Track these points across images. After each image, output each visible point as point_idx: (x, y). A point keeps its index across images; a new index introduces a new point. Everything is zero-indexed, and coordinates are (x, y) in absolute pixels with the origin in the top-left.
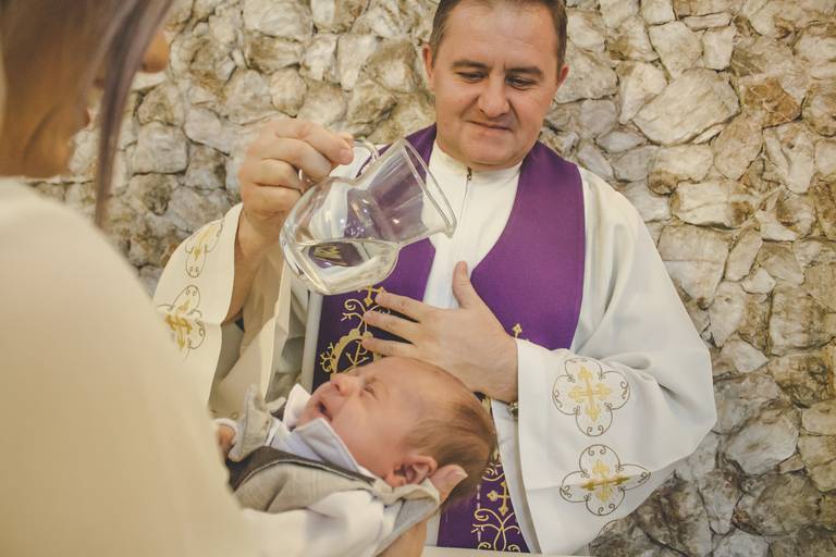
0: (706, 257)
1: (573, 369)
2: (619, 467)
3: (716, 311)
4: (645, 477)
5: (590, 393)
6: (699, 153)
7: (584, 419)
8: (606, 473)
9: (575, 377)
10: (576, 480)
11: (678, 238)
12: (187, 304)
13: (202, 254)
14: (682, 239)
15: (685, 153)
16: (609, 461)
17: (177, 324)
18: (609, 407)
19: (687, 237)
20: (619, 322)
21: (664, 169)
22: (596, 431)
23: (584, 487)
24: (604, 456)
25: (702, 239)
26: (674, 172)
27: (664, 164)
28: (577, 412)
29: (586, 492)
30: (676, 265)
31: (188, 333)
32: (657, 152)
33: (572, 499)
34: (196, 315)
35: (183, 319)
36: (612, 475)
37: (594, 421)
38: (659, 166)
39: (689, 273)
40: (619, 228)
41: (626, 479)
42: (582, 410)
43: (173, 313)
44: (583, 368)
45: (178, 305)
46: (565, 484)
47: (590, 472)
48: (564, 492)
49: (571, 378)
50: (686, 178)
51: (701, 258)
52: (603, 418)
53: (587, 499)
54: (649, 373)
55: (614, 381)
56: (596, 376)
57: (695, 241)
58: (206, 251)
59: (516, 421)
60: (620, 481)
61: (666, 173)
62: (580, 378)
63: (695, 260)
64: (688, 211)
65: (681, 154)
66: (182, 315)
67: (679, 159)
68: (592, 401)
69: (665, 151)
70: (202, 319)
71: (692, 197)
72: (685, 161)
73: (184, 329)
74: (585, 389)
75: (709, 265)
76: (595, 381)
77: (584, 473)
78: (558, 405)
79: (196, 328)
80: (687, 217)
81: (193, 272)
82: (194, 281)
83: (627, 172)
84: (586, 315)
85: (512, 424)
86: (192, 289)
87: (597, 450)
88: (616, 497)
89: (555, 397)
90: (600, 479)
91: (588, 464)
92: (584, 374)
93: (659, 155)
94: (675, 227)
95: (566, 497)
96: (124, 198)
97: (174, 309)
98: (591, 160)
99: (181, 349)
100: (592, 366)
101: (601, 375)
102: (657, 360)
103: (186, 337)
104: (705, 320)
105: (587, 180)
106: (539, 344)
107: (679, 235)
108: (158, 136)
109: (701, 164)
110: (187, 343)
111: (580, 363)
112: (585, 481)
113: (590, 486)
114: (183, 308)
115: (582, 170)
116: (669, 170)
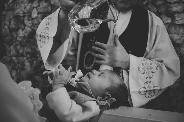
0: (180, 33)
1: (144, 62)
2: (154, 87)
3: (182, 47)
4: (160, 90)
5: (148, 68)
6: (181, 5)
7: (146, 75)
8: (150, 88)
9: (144, 64)
10: (143, 90)
11: (173, 28)
12: (45, 32)
13: (50, 19)
14: (174, 28)
15: (177, 5)
16: (151, 85)
17: (42, 37)
18: (152, 72)
19: (176, 28)
20: (156, 50)
21: (171, 10)
22: (149, 78)
23: (145, 91)
24: (150, 84)
25: (180, 28)
26: (174, 10)
27: (171, 8)
28: (144, 73)
29: (145, 92)
30: (172, 35)
31: (45, 39)
32: (169, 5)
33: (142, 94)
34: (47, 35)
35: (44, 36)
36: (152, 89)
37: (148, 75)
38: (170, 9)
39: (176, 37)
40: (158, 26)
41: (156, 90)
42: (145, 73)
43: (41, 34)
44: (146, 62)
45: (43, 32)
46: (140, 90)
47: (146, 88)
48: (140, 92)
49: (143, 65)
50: (177, 12)
51: (179, 33)
52: (151, 74)
53: (145, 94)
54: (163, 63)
55: (154, 65)
56: (149, 64)
57: (178, 29)
58: (51, 18)
59: (129, 74)
60: (154, 90)
61: (171, 11)
62: (145, 65)
63: (177, 34)
64: (177, 21)
65: (176, 5)
66: (44, 34)
67: (175, 7)
68: (148, 70)
69: (171, 5)
70: (49, 36)
71: (178, 17)
72: (177, 7)
73: (44, 38)
74: (146, 67)
75: (181, 35)
76: (149, 65)
77: (145, 88)
78: (140, 71)
79: (47, 38)
80: (176, 22)
81: (47, 24)
82: (47, 26)
83: (161, 11)
84: (148, 49)
85: (128, 75)
86: (47, 28)
87: (149, 82)
88: (153, 94)
89: (139, 69)
90: (149, 89)
91: (146, 86)
92: (146, 63)
93: (170, 6)
94: (173, 25)
95: (140, 93)
96: (37, 19)
97: (42, 33)
98: (151, 8)
99: (42, 43)
100: (149, 61)
101: (151, 64)
102: (165, 60)
103: (44, 40)
104: (179, 49)
105: (149, 13)
106: (135, 56)
107: (174, 27)
108: (44, 4)
109: (181, 8)
110: (44, 42)
111: (145, 61)
112: (145, 90)
113: (146, 91)
114: (44, 33)
115: (148, 11)
116: (173, 10)
